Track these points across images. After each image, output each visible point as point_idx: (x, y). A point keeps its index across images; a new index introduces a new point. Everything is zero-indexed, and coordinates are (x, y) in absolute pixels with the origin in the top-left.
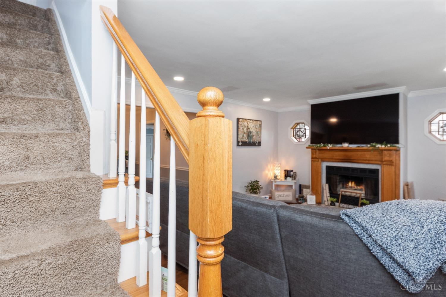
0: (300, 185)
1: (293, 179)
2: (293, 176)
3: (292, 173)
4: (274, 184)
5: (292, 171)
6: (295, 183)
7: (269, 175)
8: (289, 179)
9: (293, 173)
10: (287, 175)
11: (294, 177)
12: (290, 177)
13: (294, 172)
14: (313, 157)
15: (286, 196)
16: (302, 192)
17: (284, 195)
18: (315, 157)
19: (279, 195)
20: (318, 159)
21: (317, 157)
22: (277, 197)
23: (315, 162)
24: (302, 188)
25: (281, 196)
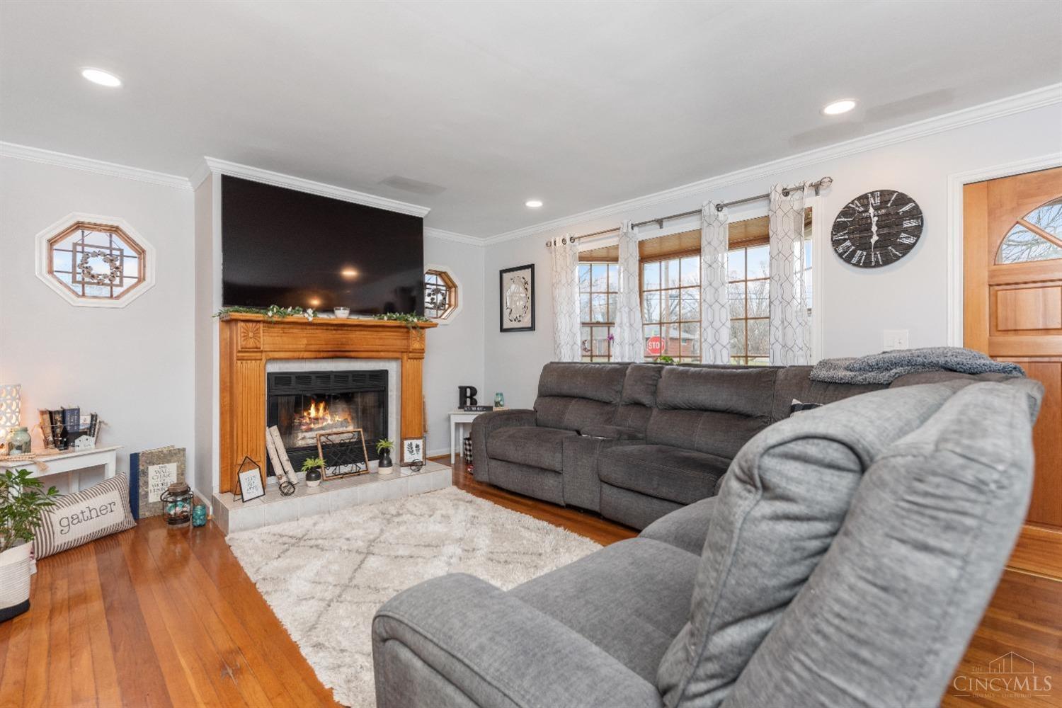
0: (135, 457)
2: (90, 428)
3: (86, 420)
8: (84, 443)
14: (248, 346)
15: (99, 514)
16: (144, 479)
17: (90, 511)
18: (255, 346)
19: (71, 520)
20: (259, 354)
21: (258, 346)
22: (62, 530)
23: (249, 362)
24: (143, 466)
25: (81, 517)
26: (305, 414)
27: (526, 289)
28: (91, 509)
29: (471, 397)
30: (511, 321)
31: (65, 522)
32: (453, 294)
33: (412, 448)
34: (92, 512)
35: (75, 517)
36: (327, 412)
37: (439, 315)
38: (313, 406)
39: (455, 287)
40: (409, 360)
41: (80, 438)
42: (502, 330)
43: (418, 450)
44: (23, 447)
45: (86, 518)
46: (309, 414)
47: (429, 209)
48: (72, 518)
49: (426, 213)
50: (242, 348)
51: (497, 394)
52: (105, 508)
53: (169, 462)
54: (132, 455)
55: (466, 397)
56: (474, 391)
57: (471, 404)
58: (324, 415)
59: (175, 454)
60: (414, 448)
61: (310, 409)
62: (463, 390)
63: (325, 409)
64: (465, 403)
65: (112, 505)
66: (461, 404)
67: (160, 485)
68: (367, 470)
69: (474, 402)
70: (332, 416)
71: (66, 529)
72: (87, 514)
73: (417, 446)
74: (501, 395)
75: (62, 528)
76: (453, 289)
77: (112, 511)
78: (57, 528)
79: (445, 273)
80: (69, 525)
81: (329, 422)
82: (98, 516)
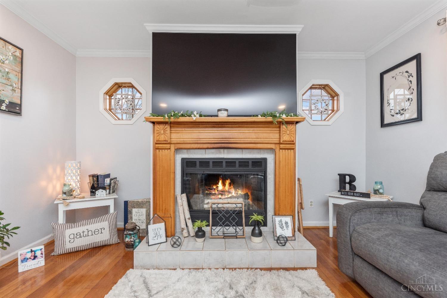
0: (126, 203)
1: (109, 193)
2: (110, 185)
3: (107, 181)
4: (62, 209)
5: (108, 176)
6: (115, 199)
7: (50, 189)
8: (100, 193)
9: (111, 180)
10: (96, 186)
11: (112, 188)
12: (104, 188)
13: (112, 176)
14: (160, 140)
15: (93, 234)
16: (131, 215)
17: (88, 232)
18: (164, 139)
19: (75, 235)
20: (169, 145)
21: (167, 140)
22: (70, 241)
23: (163, 150)
24: (130, 208)
25: (82, 234)
26: (214, 187)
27: (411, 81)
28: (89, 230)
29: (350, 183)
30: (393, 116)
31: (72, 236)
32: (335, 102)
33: (282, 224)
34: (89, 232)
35: (78, 234)
36: (232, 187)
37: (323, 118)
38: (220, 182)
39: (337, 95)
40: (281, 150)
41: (99, 191)
42: (383, 125)
43: (287, 227)
44: (67, 193)
45: (85, 236)
46: (217, 187)
47: (303, 26)
48: (77, 234)
49: (300, 30)
50: (157, 141)
51: (376, 183)
52: (97, 230)
53: (142, 207)
54: (125, 202)
55: (345, 183)
56: (353, 179)
57: (350, 189)
58: (229, 189)
59: (145, 203)
60: (284, 225)
61: (218, 184)
62: (342, 177)
63: (230, 184)
64: (345, 188)
65: (102, 229)
66: (340, 188)
67: (138, 220)
68: (243, 235)
69: (353, 188)
70: (235, 190)
71: (72, 240)
72: (86, 233)
73: (286, 223)
74: (381, 183)
75: (70, 240)
76: (336, 98)
77: (101, 233)
78: (67, 239)
79: (327, 85)
80: (74, 238)
81: (233, 194)
82: (92, 235)
